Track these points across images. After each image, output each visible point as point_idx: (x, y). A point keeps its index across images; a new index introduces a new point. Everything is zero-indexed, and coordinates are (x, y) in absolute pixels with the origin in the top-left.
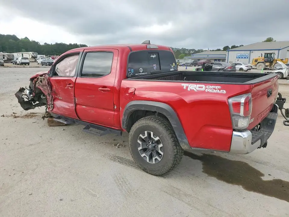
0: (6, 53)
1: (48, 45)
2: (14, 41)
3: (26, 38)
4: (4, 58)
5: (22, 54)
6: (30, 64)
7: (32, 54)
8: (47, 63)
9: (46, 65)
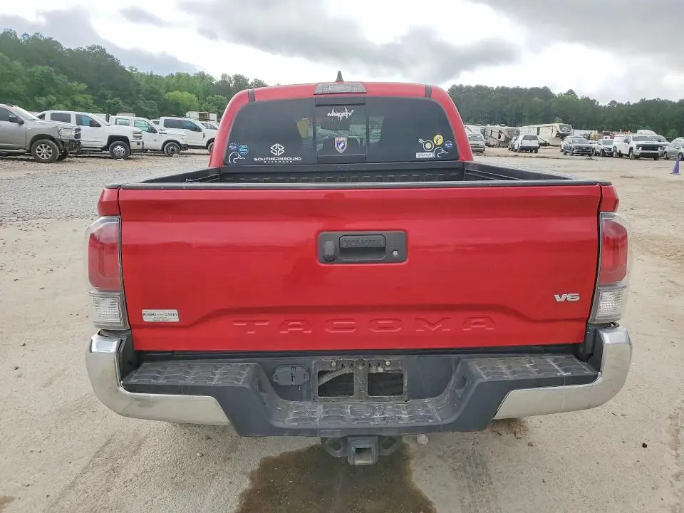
0: (507, 127)
1: (620, 105)
2: (542, 100)
3: (571, 92)
4: (500, 137)
5: (539, 128)
6: (539, 150)
7: (558, 128)
8: (574, 150)
9: (572, 154)
